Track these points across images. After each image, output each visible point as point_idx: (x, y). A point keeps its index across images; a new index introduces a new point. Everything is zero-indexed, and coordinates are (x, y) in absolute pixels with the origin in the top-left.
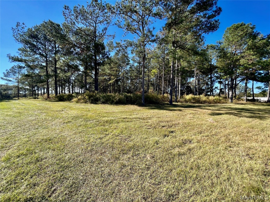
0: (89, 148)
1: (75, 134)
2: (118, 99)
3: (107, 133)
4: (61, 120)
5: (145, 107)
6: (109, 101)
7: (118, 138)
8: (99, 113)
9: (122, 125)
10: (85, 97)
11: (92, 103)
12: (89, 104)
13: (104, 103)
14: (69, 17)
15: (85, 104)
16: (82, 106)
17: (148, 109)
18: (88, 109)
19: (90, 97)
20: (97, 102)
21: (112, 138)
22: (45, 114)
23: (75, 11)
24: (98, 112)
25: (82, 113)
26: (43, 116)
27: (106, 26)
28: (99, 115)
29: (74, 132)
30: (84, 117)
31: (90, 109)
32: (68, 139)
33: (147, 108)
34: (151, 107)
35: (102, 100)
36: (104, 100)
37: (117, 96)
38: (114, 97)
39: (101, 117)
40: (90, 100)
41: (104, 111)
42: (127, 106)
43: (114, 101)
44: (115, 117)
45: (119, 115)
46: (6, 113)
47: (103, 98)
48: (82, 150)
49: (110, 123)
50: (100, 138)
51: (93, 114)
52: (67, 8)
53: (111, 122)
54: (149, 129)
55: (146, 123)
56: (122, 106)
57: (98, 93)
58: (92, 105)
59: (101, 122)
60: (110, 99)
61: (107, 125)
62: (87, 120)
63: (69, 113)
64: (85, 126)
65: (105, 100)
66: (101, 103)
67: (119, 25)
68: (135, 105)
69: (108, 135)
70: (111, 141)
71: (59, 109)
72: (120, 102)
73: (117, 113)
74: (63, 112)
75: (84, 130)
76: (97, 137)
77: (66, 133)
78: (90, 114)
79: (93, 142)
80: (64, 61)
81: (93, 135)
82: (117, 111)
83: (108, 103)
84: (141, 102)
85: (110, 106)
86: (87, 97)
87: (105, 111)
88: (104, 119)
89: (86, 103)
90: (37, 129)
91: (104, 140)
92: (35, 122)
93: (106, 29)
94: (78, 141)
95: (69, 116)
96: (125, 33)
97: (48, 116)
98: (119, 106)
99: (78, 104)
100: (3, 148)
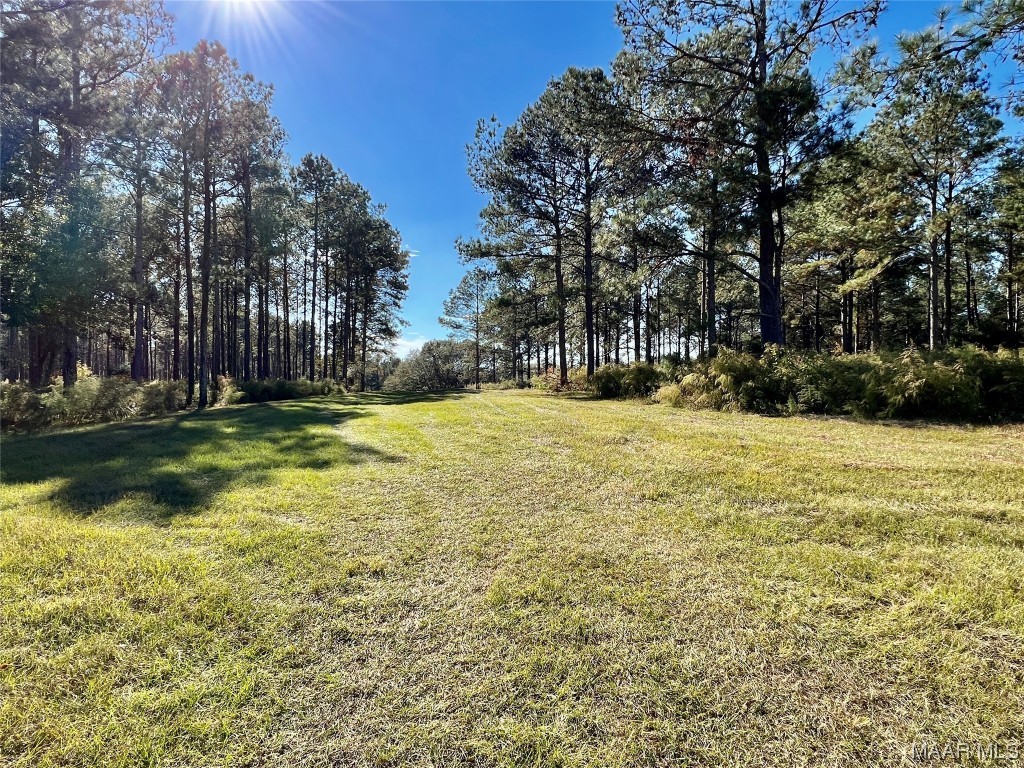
0: (785, 652)
2: (918, 387)
3: (876, 590)
4: (629, 484)
6: (850, 398)
8: (804, 469)
9: (971, 558)
10: (715, 377)
11: (750, 407)
12: (736, 416)
13: (816, 409)
14: (641, 20)
15: (716, 414)
16: (705, 422)
18: (738, 442)
19: (740, 377)
20: (779, 406)
21: (916, 632)
22: (568, 451)
24: (795, 463)
25: (712, 458)
26: (562, 459)
28: (803, 480)
29: (694, 546)
30: (727, 481)
31: (750, 442)
32: (675, 576)
35: (805, 394)
36: (818, 394)
37: (911, 370)
38: (890, 373)
39: (815, 492)
40: (737, 394)
41: (829, 455)
42: (985, 433)
43: (886, 398)
44: (906, 498)
45: (943, 493)
46: (464, 440)
47: (810, 382)
49: (884, 536)
50: (835, 611)
51: (768, 467)
53: (887, 529)
56: (954, 431)
57: (781, 355)
58: (750, 415)
59: (821, 520)
60: (861, 387)
61: (868, 544)
62: (741, 496)
63: (654, 452)
64: (740, 525)
65: (826, 392)
66: (803, 413)
69: (886, 603)
70: (918, 646)
71: (610, 434)
73: (919, 474)
74: (629, 449)
75: (739, 545)
76: (817, 600)
77: (659, 547)
78: (755, 467)
79: (798, 621)
80: (621, 224)
81: (790, 584)
82: (916, 462)
83: (847, 413)
86: (722, 378)
87: (835, 457)
88: (836, 502)
89: (719, 408)
90: (555, 508)
92: (543, 479)
94: (721, 595)
95: (657, 467)
97: (581, 460)
98: (925, 432)
99: (685, 415)
100: (481, 557)
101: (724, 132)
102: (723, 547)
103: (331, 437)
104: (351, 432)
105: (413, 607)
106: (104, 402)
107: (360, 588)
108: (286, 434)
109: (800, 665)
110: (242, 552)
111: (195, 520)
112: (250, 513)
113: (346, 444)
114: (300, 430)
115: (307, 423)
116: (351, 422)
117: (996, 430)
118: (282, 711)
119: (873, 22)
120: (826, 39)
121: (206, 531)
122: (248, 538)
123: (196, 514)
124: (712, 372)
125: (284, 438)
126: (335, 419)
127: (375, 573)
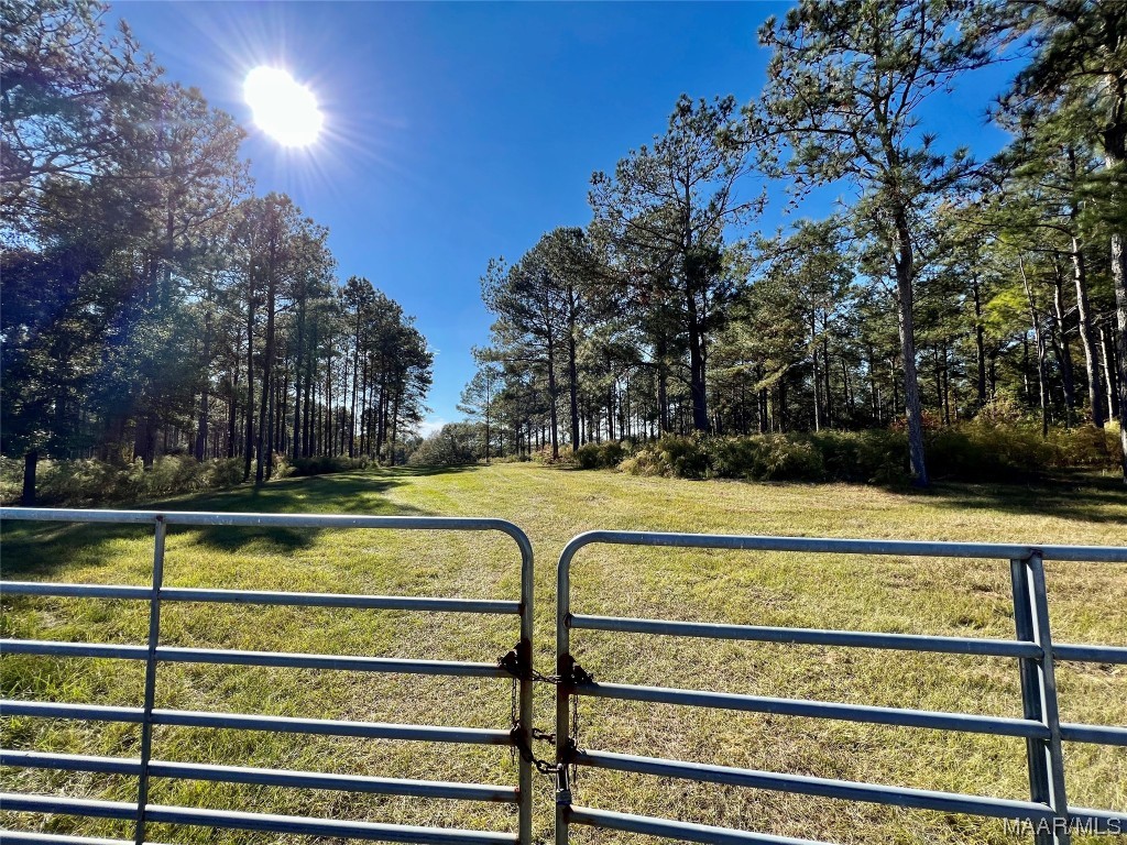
0: (654, 600)
1: (624, 561)
2: (784, 459)
3: (713, 573)
5: (927, 499)
6: (745, 467)
7: (743, 590)
8: (701, 513)
10: (659, 453)
11: (682, 475)
12: (673, 480)
13: (724, 475)
14: (606, 202)
15: (660, 479)
16: (651, 485)
17: (938, 506)
18: (666, 497)
19: (676, 451)
20: (701, 473)
21: (722, 589)
22: (553, 506)
23: (623, 175)
24: (697, 509)
25: (646, 508)
26: (549, 512)
27: (722, 183)
28: (699, 520)
31: (674, 497)
32: (607, 570)
33: (934, 499)
34: (963, 499)
35: (717, 465)
36: (726, 465)
37: (779, 444)
38: (769, 450)
40: (674, 465)
41: (720, 504)
42: (823, 489)
43: (766, 467)
46: (480, 500)
47: (722, 456)
48: (638, 600)
50: (688, 583)
51: (680, 512)
52: (598, 178)
54: (898, 586)
55: (891, 565)
56: (804, 487)
57: (703, 437)
58: (684, 480)
60: (752, 460)
63: (610, 505)
65: (731, 463)
66: (716, 477)
67: (769, 168)
68: (869, 484)
69: (715, 578)
70: (720, 594)
71: (584, 494)
72: (793, 473)
74: (594, 503)
76: (679, 579)
79: (666, 588)
80: (594, 344)
81: (669, 573)
82: (771, 507)
83: (744, 477)
84: (909, 470)
85: (750, 487)
86: (664, 454)
87: (723, 505)
89: (662, 475)
90: (542, 540)
91: (697, 589)
92: (534, 524)
93: (723, 195)
94: (631, 578)
96: (793, 198)
97: (561, 511)
98: (786, 489)
99: (638, 480)
100: (495, 567)
101: (663, 282)
102: (638, 557)
103: (382, 500)
104: (394, 496)
105: (457, 591)
106: (184, 477)
107: (424, 583)
108: (346, 499)
109: (658, 605)
110: (348, 568)
111: (310, 552)
112: (343, 547)
113: (394, 505)
114: (357, 496)
115: (360, 491)
116: (393, 490)
117: (828, 487)
118: (395, 634)
119: (760, 211)
120: (730, 220)
121: (319, 558)
122: (348, 560)
123: (307, 549)
124: (657, 450)
125: (348, 501)
126: (380, 487)
127: (432, 576)
